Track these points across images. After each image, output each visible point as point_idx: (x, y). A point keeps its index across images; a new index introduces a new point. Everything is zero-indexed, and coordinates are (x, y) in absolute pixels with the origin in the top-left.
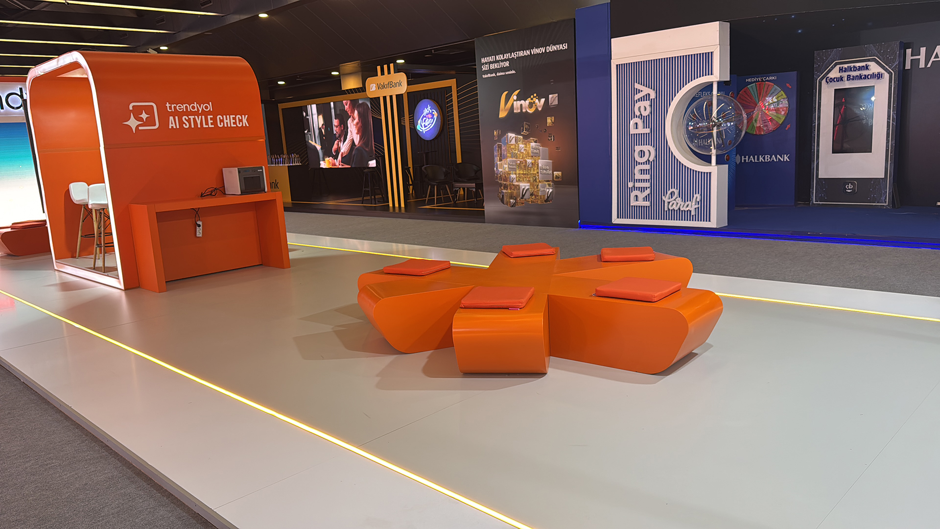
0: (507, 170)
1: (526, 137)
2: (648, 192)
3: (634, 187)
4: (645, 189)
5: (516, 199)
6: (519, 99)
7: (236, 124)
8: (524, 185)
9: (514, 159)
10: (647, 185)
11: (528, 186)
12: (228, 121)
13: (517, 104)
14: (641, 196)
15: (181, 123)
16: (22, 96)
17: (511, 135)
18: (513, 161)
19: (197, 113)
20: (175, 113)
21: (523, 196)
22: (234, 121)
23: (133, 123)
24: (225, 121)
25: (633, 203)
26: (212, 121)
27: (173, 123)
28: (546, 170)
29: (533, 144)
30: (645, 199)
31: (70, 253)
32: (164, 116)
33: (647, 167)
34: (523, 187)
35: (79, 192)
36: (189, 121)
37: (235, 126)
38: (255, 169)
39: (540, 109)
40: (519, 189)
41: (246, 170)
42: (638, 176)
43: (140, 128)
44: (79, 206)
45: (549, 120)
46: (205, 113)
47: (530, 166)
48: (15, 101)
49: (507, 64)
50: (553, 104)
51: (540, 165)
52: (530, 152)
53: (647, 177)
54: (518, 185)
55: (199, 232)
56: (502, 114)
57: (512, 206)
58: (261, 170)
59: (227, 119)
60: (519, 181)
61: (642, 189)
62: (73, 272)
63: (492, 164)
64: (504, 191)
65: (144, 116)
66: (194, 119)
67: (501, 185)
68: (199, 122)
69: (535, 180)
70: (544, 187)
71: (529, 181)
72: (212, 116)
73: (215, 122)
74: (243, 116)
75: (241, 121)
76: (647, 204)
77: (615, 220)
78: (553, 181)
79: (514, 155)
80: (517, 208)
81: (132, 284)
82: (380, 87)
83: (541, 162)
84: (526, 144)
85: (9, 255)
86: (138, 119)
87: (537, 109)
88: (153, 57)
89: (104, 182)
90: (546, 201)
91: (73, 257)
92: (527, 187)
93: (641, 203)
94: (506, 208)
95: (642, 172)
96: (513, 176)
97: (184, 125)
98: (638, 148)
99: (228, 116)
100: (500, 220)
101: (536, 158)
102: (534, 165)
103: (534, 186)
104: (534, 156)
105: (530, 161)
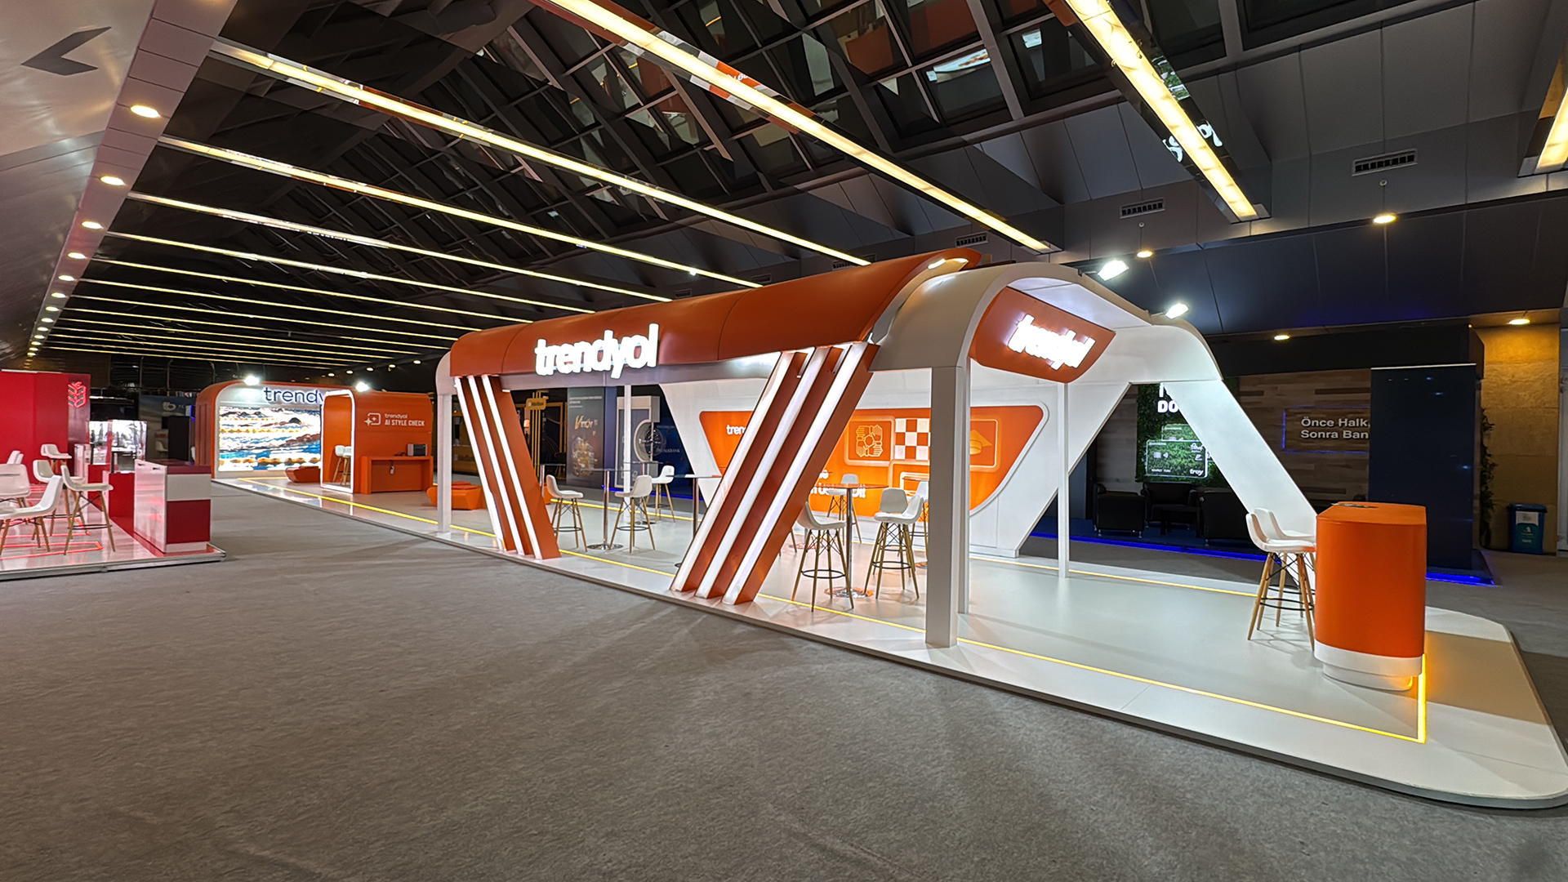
0: (576, 457)
1: (585, 440)
5: (578, 471)
6: (583, 420)
7: (418, 425)
8: (583, 466)
12: (414, 423)
13: (582, 423)
15: (391, 423)
16: (316, 395)
17: (579, 439)
18: (579, 452)
19: (399, 419)
20: (389, 418)
21: (582, 471)
23: (368, 421)
24: (412, 423)
27: (387, 423)
28: (591, 458)
29: (587, 444)
31: (330, 479)
32: (383, 419)
35: (340, 450)
36: (395, 422)
39: (591, 426)
40: (580, 468)
41: (418, 445)
43: (372, 424)
44: (339, 457)
45: (594, 433)
46: (403, 419)
47: (585, 456)
48: (312, 398)
49: (579, 402)
52: (586, 448)
54: (580, 466)
55: (392, 472)
56: (576, 428)
60: (581, 463)
62: (329, 486)
63: (571, 454)
64: (575, 468)
65: (374, 419)
67: (573, 465)
68: (400, 423)
69: (587, 463)
70: (590, 467)
71: (585, 464)
72: (407, 421)
73: (407, 423)
74: (422, 421)
75: (420, 423)
78: (594, 465)
79: (580, 449)
80: (580, 478)
81: (356, 491)
82: (533, 404)
83: (590, 454)
84: (584, 444)
85: (296, 482)
86: (371, 420)
87: (589, 426)
88: (385, 393)
89: (350, 445)
90: (590, 473)
91: (331, 481)
94: (576, 478)
96: (578, 460)
101: (588, 452)
102: (587, 455)
103: (587, 466)
104: (587, 450)
105: (586, 453)
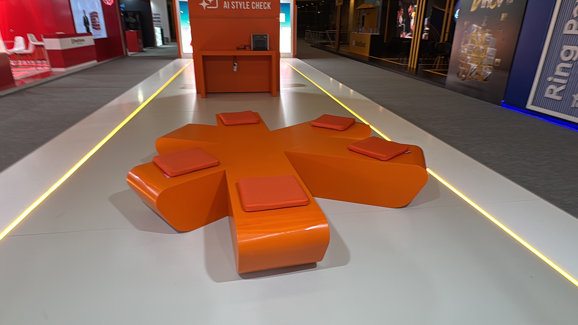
0: (466, 52)
1: (484, 29)
2: (562, 88)
3: (552, 83)
4: (561, 84)
5: (466, 75)
7: (263, 8)
8: (474, 66)
9: (472, 45)
10: (564, 81)
11: (476, 66)
13: (484, 1)
14: (557, 90)
15: (231, 5)
17: (475, 26)
18: (472, 46)
21: (471, 73)
22: (262, 6)
23: (204, 4)
24: (257, 5)
25: (547, 95)
26: (248, 5)
27: (226, 5)
28: (491, 56)
29: (487, 34)
30: (559, 93)
32: (222, 1)
33: (568, 66)
34: (472, 67)
36: (235, 4)
37: (262, 9)
38: (262, 36)
39: (499, 6)
40: (470, 68)
41: (256, 36)
42: (558, 73)
43: (208, 7)
45: (503, 16)
47: (481, 51)
50: (509, 2)
51: (488, 52)
52: (484, 40)
53: (566, 74)
54: (470, 65)
55: (235, 69)
56: (473, 9)
57: (463, 80)
58: (266, 37)
59: (257, 4)
60: (471, 62)
61: (559, 85)
64: (461, 68)
66: (238, 4)
67: (460, 63)
68: (241, 5)
69: (481, 63)
70: (486, 69)
71: (477, 63)
72: (248, 2)
73: (250, 6)
74: (268, 3)
75: (266, 5)
76: (559, 98)
77: (529, 106)
78: (493, 66)
79: (473, 42)
80: (466, 82)
83: (489, 49)
84: (482, 34)
87: (496, 7)
90: (485, 80)
92: (475, 68)
93: (554, 96)
94: (459, 80)
95: (564, 69)
96: (469, 58)
97: (232, 7)
98: (566, 48)
99: (258, 3)
100: (453, 89)
101: (486, 46)
102: (484, 50)
103: (480, 67)
104: (486, 44)
105: (482, 47)
